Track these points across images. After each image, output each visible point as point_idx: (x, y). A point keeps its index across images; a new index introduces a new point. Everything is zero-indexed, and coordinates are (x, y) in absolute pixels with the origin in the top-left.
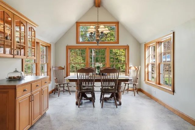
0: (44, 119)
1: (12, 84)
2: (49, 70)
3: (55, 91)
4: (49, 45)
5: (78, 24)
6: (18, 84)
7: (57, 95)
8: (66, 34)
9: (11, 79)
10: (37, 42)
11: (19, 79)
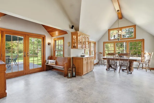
0: (91, 72)
1: (82, 57)
2: (95, 54)
3: (98, 64)
4: (95, 42)
5: (109, 30)
6: (83, 57)
7: (98, 65)
8: (103, 36)
9: (81, 56)
10: (90, 42)
11: (84, 56)
